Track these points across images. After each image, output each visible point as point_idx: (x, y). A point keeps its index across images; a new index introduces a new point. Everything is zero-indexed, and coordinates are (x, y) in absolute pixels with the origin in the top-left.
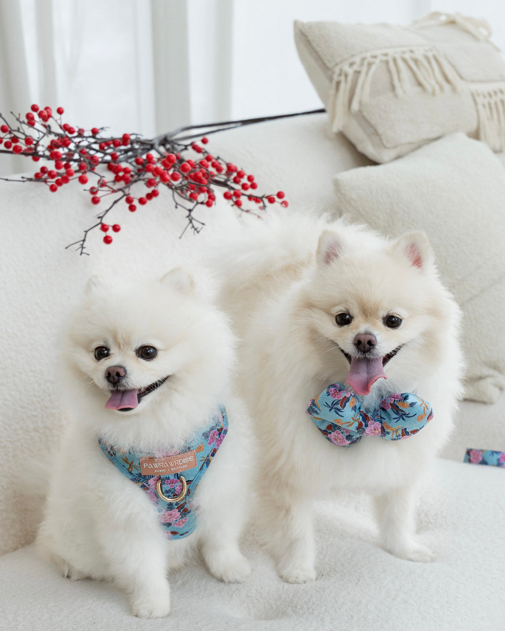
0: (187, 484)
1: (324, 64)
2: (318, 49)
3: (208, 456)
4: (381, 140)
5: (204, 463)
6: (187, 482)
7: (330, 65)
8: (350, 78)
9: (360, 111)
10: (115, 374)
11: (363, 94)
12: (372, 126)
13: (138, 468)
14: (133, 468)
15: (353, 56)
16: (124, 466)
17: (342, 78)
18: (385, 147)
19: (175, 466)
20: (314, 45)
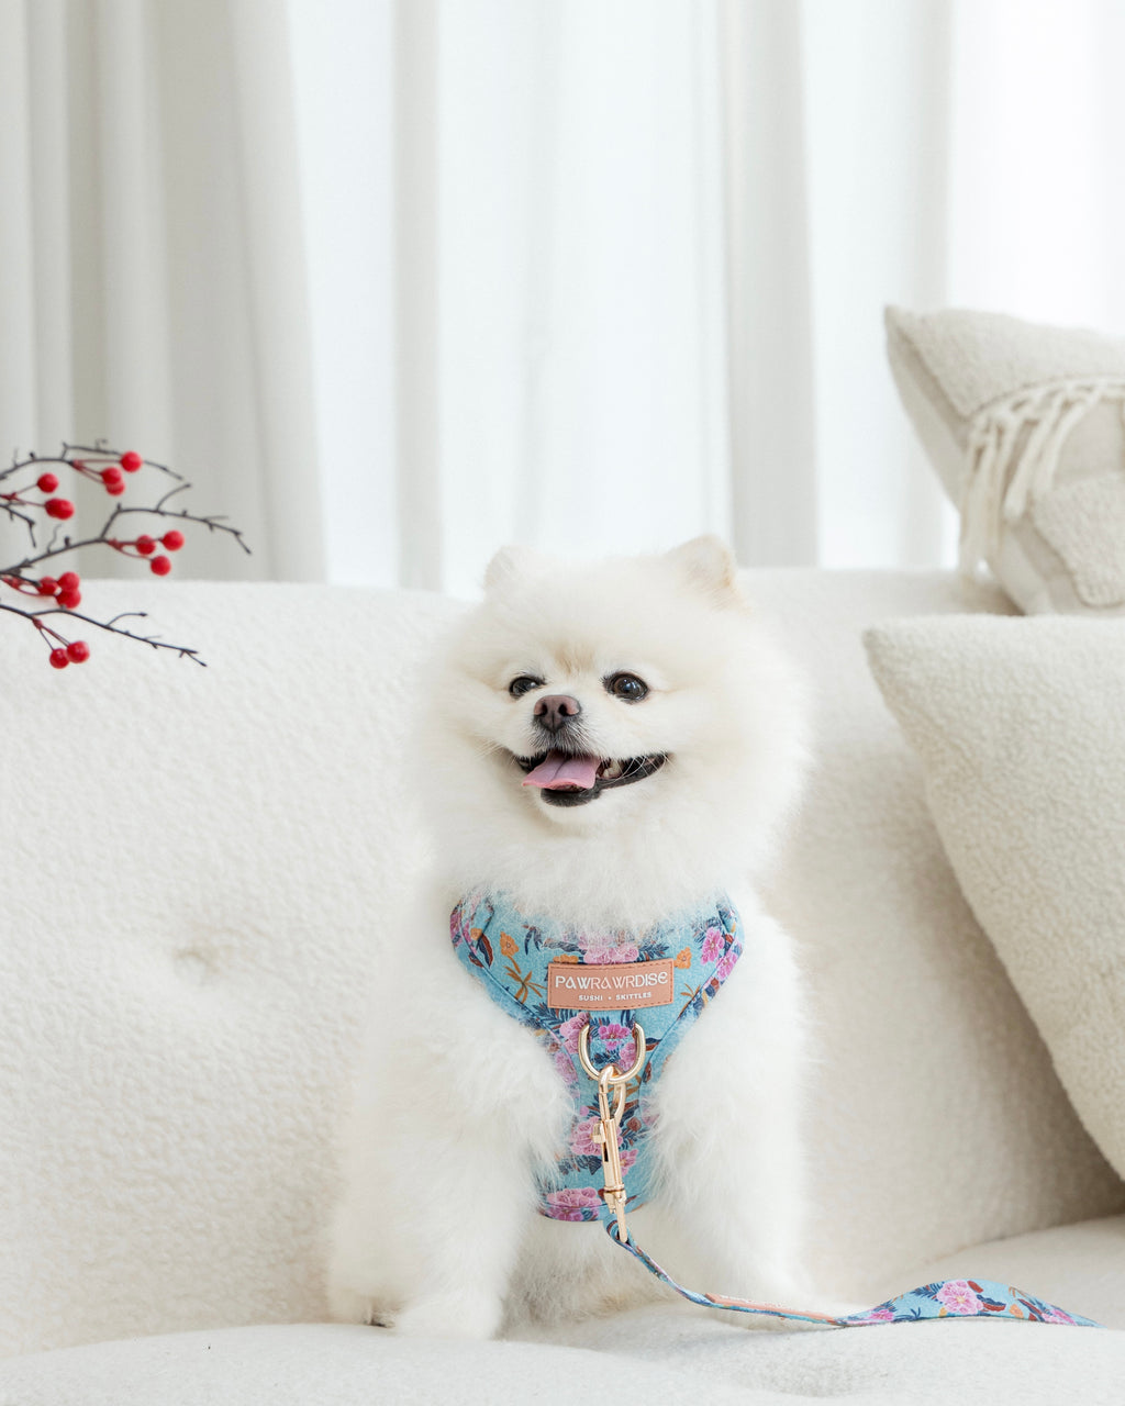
0: (648, 1049)
1: (951, 408)
2: (937, 372)
3: (699, 991)
4: (1074, 585)
5: (690, 1003)
6: (648, 1041)
7: (964, 410)
8: (1009, 438)
9: (1027, 516)
10: (557, 708)
11: (1039, 473)
12: (1056, 553)
13: (542, 991)
14: (530, 990)
15: (1026, 386)
16: (507, 989)
17: (991, 439)
18: (1086, 605)
19: (623, 991)
20: (929, 361)
